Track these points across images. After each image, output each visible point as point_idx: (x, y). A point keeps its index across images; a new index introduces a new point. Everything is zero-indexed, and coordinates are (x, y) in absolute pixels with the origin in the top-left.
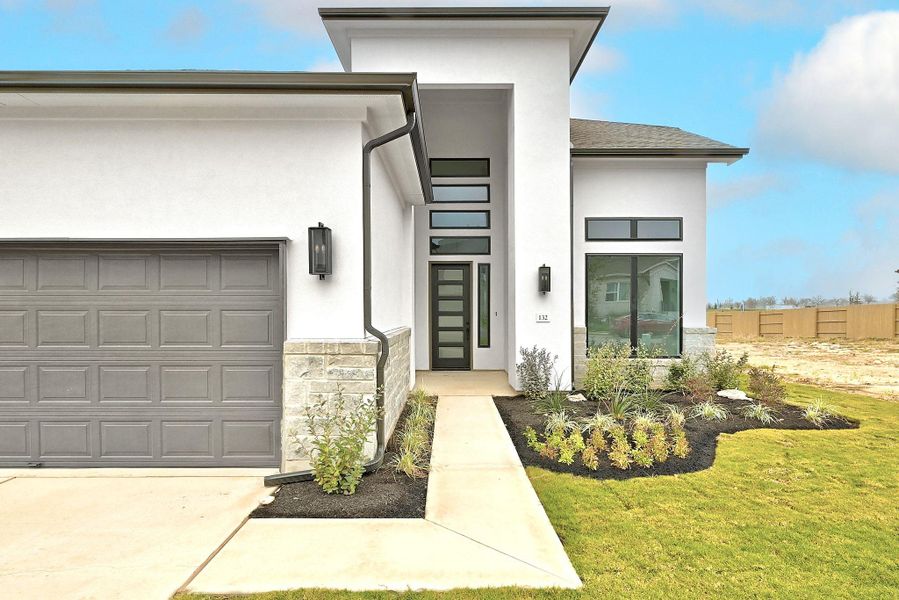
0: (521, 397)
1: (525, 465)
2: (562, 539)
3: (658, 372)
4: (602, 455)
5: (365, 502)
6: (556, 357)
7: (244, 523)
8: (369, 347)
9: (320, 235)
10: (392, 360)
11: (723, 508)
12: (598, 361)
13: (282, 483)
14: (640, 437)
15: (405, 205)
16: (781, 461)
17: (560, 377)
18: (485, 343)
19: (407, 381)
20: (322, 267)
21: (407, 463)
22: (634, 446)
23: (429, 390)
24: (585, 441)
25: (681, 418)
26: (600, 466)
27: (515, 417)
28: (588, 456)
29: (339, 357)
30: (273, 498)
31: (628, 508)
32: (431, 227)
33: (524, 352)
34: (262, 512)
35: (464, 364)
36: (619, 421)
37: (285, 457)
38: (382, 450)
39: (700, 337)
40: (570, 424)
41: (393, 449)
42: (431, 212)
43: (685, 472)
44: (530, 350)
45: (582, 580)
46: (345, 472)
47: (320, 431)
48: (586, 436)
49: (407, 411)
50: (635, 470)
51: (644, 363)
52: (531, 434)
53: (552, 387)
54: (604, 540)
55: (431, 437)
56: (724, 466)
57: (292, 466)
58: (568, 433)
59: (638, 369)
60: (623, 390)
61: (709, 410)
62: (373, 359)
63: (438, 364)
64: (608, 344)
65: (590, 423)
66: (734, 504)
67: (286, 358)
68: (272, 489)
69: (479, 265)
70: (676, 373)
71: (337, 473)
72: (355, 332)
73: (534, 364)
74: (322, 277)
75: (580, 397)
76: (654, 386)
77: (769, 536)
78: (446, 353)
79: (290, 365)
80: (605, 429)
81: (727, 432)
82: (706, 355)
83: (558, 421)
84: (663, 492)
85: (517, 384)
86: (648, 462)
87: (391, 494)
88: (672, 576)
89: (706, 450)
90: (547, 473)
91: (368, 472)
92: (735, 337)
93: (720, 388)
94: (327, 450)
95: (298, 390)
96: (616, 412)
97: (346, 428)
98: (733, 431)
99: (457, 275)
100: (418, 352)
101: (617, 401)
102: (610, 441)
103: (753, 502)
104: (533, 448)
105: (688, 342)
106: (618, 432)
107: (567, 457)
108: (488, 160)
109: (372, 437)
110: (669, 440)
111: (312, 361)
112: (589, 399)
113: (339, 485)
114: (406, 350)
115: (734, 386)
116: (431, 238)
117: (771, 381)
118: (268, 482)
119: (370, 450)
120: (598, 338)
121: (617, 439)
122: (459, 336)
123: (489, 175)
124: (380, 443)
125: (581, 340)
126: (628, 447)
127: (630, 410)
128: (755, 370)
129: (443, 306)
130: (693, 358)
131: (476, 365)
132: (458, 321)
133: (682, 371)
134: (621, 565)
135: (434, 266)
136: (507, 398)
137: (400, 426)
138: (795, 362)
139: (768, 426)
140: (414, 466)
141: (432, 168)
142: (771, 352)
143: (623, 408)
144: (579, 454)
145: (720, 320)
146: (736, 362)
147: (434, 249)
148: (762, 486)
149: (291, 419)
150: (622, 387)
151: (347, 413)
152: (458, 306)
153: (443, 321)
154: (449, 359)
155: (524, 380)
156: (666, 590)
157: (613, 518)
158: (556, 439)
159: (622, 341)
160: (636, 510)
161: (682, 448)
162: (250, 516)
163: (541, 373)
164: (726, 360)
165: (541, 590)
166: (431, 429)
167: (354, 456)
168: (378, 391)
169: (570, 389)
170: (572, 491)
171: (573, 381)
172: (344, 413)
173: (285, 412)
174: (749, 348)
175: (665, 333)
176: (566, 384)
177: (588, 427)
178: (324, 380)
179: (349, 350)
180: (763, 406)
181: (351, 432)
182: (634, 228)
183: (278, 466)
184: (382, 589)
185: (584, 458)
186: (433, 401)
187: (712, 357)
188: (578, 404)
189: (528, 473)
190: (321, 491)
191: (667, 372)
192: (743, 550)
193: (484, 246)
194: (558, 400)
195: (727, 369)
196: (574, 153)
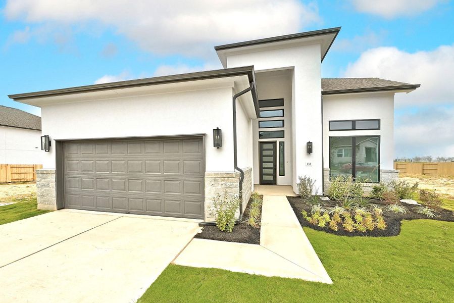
0: (299, 197)
1: (302, 226)
2: (322, 261)
3: (367, 189)
4: (339, 225)
5: (235, 236)
6: (315, 181)
7: (192, 239)
8: (236, 175)
9: (217, 132)
10: (245, 180)
11: (407, 256)
12: (336, 183)
13: (205, 225)
14: (359, 218)
15: (249, 119)
16: (441, 236)
17: (317, 189)
18: (282, 174)
19: (251, 188)
20: (218, 144)
21: (252, 221)
22: (356, 222)
23: (259, 192)
24: (330, 218)
25: (380, 211)
26: (339, 230)
27: (297, 206)
28: (332, 224)
29: (225, 179)
30: (202, 231)
31: (354, 250)
32: (259, 128)
33: (300, 179)
34: (198, 236)
35: (274, 182)
36: (347, 210)
37: (206, 216)
38: (242, 216)
39: (390, 174)
40: (322, 210)
41: (246, 215)
42: (259, 122)
43: (384, 236)
44: (303, 177)
45: (332, 280)
46: (228, 223)
47: (218, 207)
48: (331, 216)
49: (251, 201)
50: (357, 233)
51: (359, 185)
52: (305, 213)
53: (314, 194)
54: (343, 264)
55: (261, 211)
56: (406, 235)
57: (209, 219)
58: (322, 214)
59: (356, 187)
60: (349, 197)
61: (395, 208)
62: (238, 179)
63: (263, 182)
64: (340, 176)
65: (333, 210)
66: (414, 254)
67: (206, 179)
68: (202, 228)
69: (280, 142)
70: (376, 190)
71: (225, 224)
72: (231, 169)
73: (305, 183)
74: (218, 148)
75: (327, 198)
76: (365, 195)
77: (437, 273)
78: (266, 178)
79: (207, 181)
80: (340, 213)
81: (407, 219)
82: (394, 183)
83: (317, 208)
84: (372, 245)
85: (297, 191)
86: (364, 230)
87: (246, 234)
88: (380, 285)
89: (395, 227)
90: (313, 230)
91: (237, 224)
92: (408, 174)
93: (402, 198)
94: (221, 214)
95: (210, 191)
96: (346, 206)
97: (228, 206)
98: (411, 219)
99: (271, 146)
100: (254, 177)
101: (346, 201)
102: (343, 219)
103: (426, 255)
104: (306, 219)
105: (383, 176)
106: (347, 215)
107: (322, 224)
108: (283, 99)
109: (238, 210)
110: (374, 221)
111: (215, 180)
112: (331, 199)
113: (226, 228)
114: (250, 176)
115: (410, 198)
116: (259, 132)
117: (433, 197)
118: (200, 225)
119: (237, 215)
120: (335, 173)
121: (347, 218)
122: (271, 171)
123: (283, 105)
124: (241, 213)
125: (327, 174)
126: (353, 222)
127: (353, 205)
128: (423, 191)
129: (265, 159)
130: (386, 184)
131: (278, 183)
132: (271, 165)
133: (380, 189)
134: (352, 276)
135: (261, 143)
136: (293, 197)
137: (248, 206)
138: (446, 188)
139: (431, 218)
140: (254, 223)
141: (260, 104)
142: (431, 182)
143: (349, 204)
144: (328, 223)
145: (399, 166)
146: (411, 187)
147: (261, 136)
148: (431, 248)
149: (208, 202)
150: (348, 195)
151: (228, 200)
152: (271, 159)
153: (265, 165)
154: (267, 180)
155: (300, 190)
156: (377, 291)
157: (346, 254)
158: (316, 216)
159: (348, 175)
160: (359, 251)
161: (382, 225)
162: (194, 237)
163: (308, 187)
164: (405, 185)
165: (313, 283)
166: (261, 208)
167: (231, 217)
168: (240, 193)
169: (322, 195)
170: (325, 239)
171: (323, 191)
172: (227, 201)
173: (206, 199)
174: (417, 180)
175: (370, 172)
176: (320, 193)
177: (331, 212)
178: (220, 187)
179: (228, 176)
180: (428, 209)
181: (230, 208)
182: (354, 124)
183: (203, 218)
184: (244, 272)
185: (330, 225)
186: (261, 197)
187: (397, 183)
188: (326, 201)
189: (304, 229)
190: (219, 230)
191: (372, 189)
192: (421, 278)
193: (282, 134)
194: (316, 199)
195: (405, 190)
196: (323, 93)
